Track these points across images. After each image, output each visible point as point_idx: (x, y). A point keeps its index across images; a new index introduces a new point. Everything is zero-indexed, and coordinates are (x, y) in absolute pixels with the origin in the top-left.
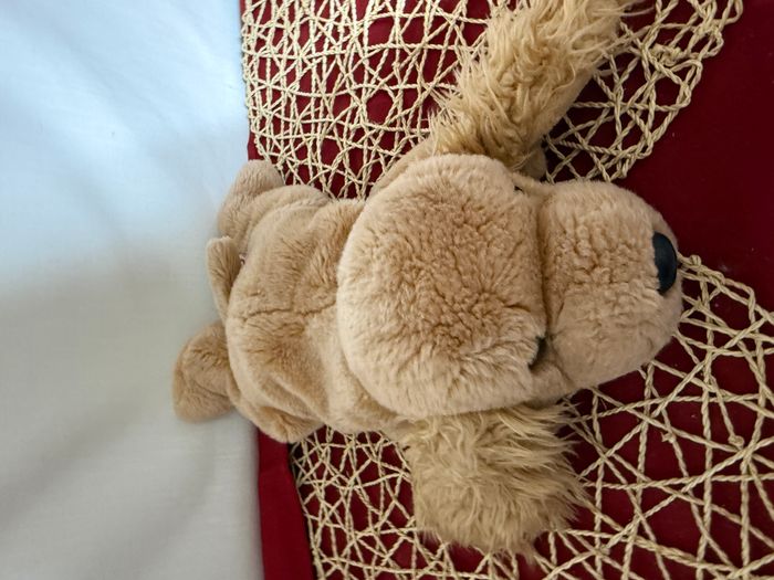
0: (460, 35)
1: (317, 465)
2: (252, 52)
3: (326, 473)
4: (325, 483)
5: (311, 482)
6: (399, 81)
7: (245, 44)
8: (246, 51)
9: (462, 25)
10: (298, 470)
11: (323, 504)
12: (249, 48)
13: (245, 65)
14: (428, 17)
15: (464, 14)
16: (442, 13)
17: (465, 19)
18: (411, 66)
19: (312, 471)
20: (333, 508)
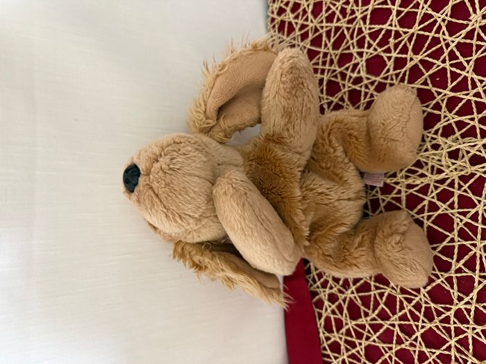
0: (444, 28)
1: (322, 280)
2: (275, 16)
3: (329, 285)
4: (328, 291)
5: (318, 290)
6: (393, 51)
7: (270, 10)
8: (270, 14)
9: (446, 22)
10: (308, 281)
11: (326, 303)
12: (273, 12)
13: (269, 24)
14: (420, 13)
15: (449, 15)
16: (430, 12)
17: (448, 18)
18: (403, 43)
19: (318, 283)
20: (333, 306)
